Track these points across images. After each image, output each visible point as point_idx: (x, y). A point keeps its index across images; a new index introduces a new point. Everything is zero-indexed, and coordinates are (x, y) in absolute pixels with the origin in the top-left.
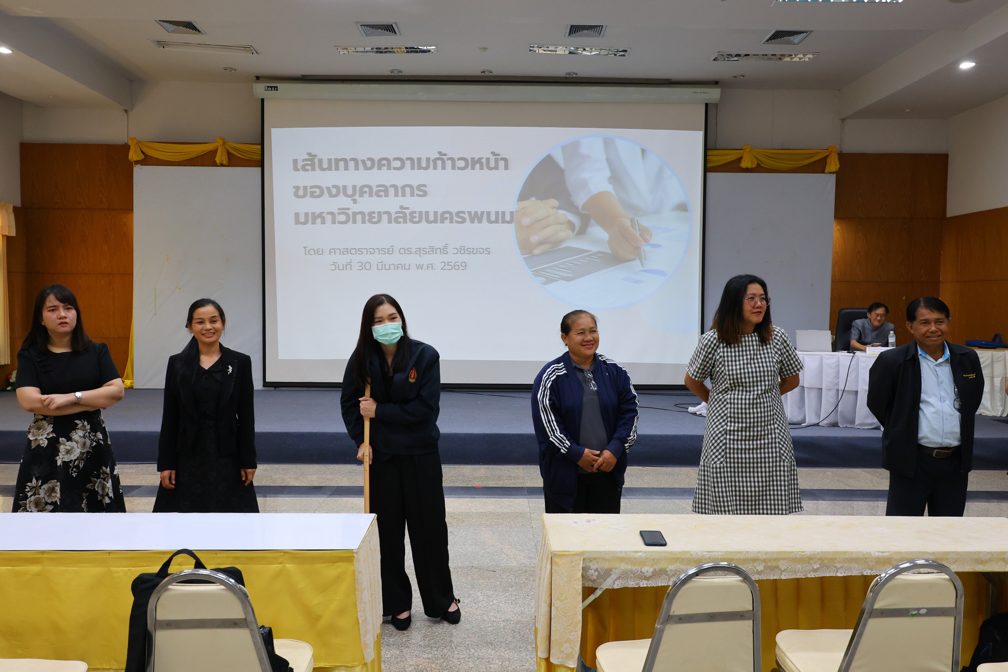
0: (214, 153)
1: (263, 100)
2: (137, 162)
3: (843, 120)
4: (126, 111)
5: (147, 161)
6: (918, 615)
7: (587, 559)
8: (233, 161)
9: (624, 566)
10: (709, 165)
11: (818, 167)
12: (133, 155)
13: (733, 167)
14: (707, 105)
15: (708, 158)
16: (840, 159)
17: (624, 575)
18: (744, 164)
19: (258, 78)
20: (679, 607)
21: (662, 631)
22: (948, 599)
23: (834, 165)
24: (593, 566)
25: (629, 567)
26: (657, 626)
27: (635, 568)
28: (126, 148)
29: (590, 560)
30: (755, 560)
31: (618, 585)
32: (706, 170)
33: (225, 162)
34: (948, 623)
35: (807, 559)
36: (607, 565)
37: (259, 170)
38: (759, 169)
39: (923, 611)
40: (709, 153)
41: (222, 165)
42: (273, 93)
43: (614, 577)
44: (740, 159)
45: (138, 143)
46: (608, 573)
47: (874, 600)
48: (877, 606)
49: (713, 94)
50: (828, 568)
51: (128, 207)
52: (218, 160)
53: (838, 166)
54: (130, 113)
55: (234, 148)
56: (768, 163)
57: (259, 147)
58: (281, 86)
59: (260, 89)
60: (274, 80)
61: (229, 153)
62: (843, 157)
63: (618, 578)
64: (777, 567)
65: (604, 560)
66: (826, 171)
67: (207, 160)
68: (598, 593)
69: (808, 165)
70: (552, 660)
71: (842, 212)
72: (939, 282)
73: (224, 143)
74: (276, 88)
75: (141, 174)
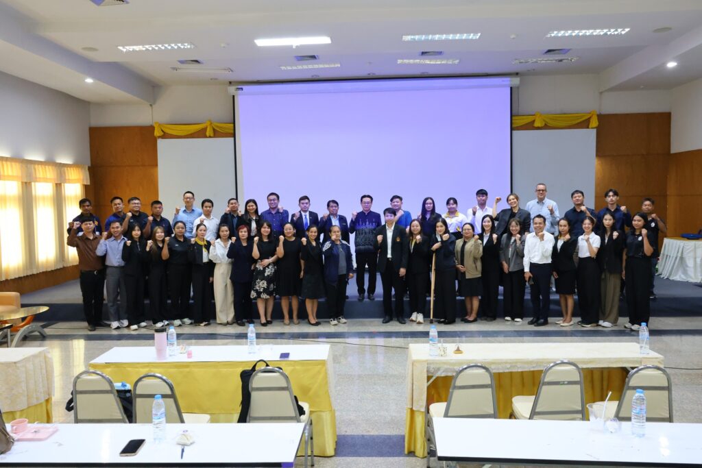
0: (204, 130)
1: (234, 96)
2: (159, 137)
3: (601, 93)
4: (151, 105)
5: (165, 136)
6: (563, 384)
7: (429, 363)
8: (217, 134)
9: (446, 366)
10: (514, 126)
11: (585, 124)
12: (157, 133)
13: (530, 126)
14: (511, 88)
15: (513, 121)
16: (599, 119)
17: (446, 370)
18: (537, 124)
19: (230, 83)
20: (459, 382)
21: (452, 392)
22: (577, 378)
23: (594, 123)
24: (432, 366)
25: (448, 367)
26: (451, 390)
27: (451, 367)
28: (152, 128)
29: (430, 364)
30: (506, 363)
31: (443, 375)
32: (512, 129)
33: (212, 135)
34: (578, 387)
35: (531, 362)
36: (438, 366)
37: (233, 139)
38: (546, 127)
39: (566, 383)
40: (514, 118)
41: (210, 137)
42: (240, 92)
43: (441, 371)
44: (534, 121)
45: (160, 125)
46: (439, 369)
47: (544, 378)
48: (546, 380)
49: (516, 81)
50: (540, 366)
51: (154, 164)
52: (208, 134)
53: (597, 123)
54: (153, 106)
55: (217, 127)
56: (551, 123)
57: (232, 125)
58: (245, 87)
59: (232, 90)
60: (241, 84)
61: (214, 130)
62: (601, 117)
63: (444, 372)
64: (516, 366)
65: (436, 363)
66: (590, 127)
67: (201, 134)
68: (434, 378)
69: (578, 123)
70: (414, 409)
71: (600, 153)
72: (667, 195)
73: (211, 123)
74: (242, 89)
75: (161, 143)
